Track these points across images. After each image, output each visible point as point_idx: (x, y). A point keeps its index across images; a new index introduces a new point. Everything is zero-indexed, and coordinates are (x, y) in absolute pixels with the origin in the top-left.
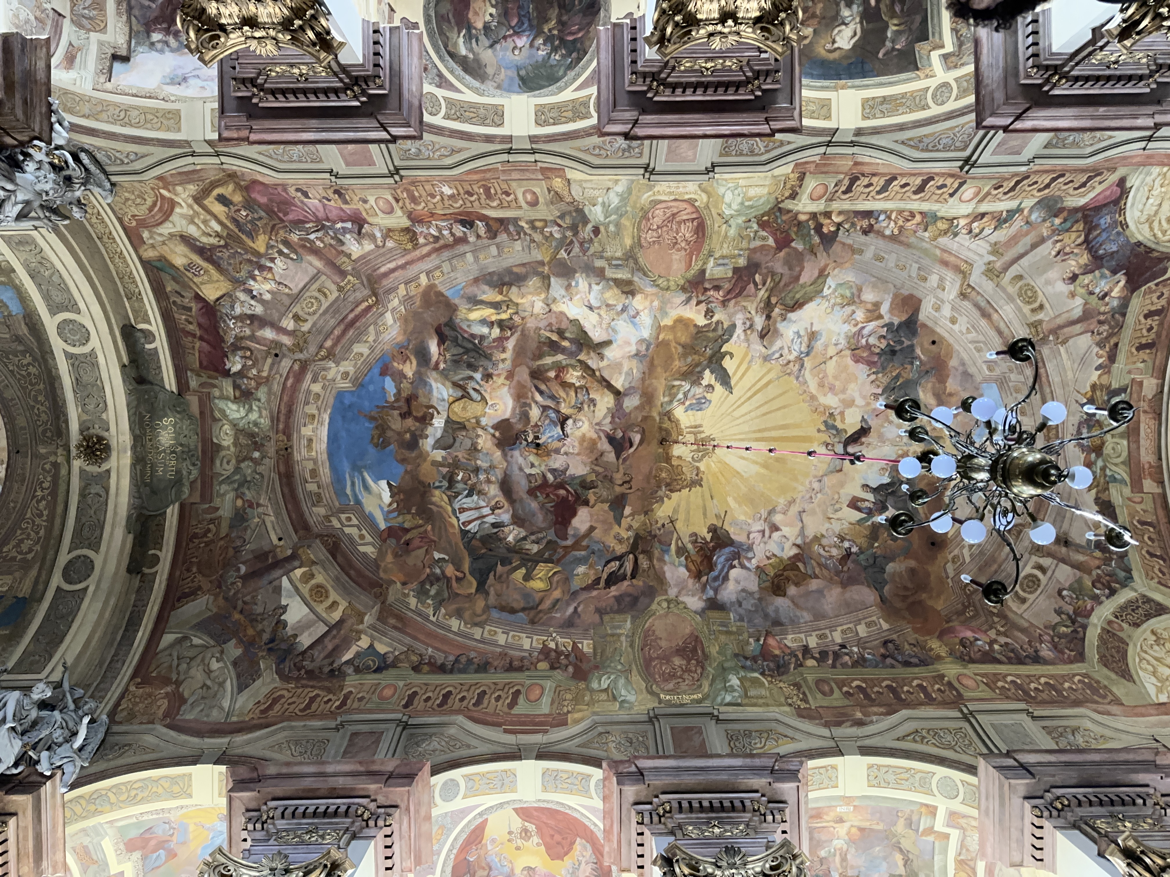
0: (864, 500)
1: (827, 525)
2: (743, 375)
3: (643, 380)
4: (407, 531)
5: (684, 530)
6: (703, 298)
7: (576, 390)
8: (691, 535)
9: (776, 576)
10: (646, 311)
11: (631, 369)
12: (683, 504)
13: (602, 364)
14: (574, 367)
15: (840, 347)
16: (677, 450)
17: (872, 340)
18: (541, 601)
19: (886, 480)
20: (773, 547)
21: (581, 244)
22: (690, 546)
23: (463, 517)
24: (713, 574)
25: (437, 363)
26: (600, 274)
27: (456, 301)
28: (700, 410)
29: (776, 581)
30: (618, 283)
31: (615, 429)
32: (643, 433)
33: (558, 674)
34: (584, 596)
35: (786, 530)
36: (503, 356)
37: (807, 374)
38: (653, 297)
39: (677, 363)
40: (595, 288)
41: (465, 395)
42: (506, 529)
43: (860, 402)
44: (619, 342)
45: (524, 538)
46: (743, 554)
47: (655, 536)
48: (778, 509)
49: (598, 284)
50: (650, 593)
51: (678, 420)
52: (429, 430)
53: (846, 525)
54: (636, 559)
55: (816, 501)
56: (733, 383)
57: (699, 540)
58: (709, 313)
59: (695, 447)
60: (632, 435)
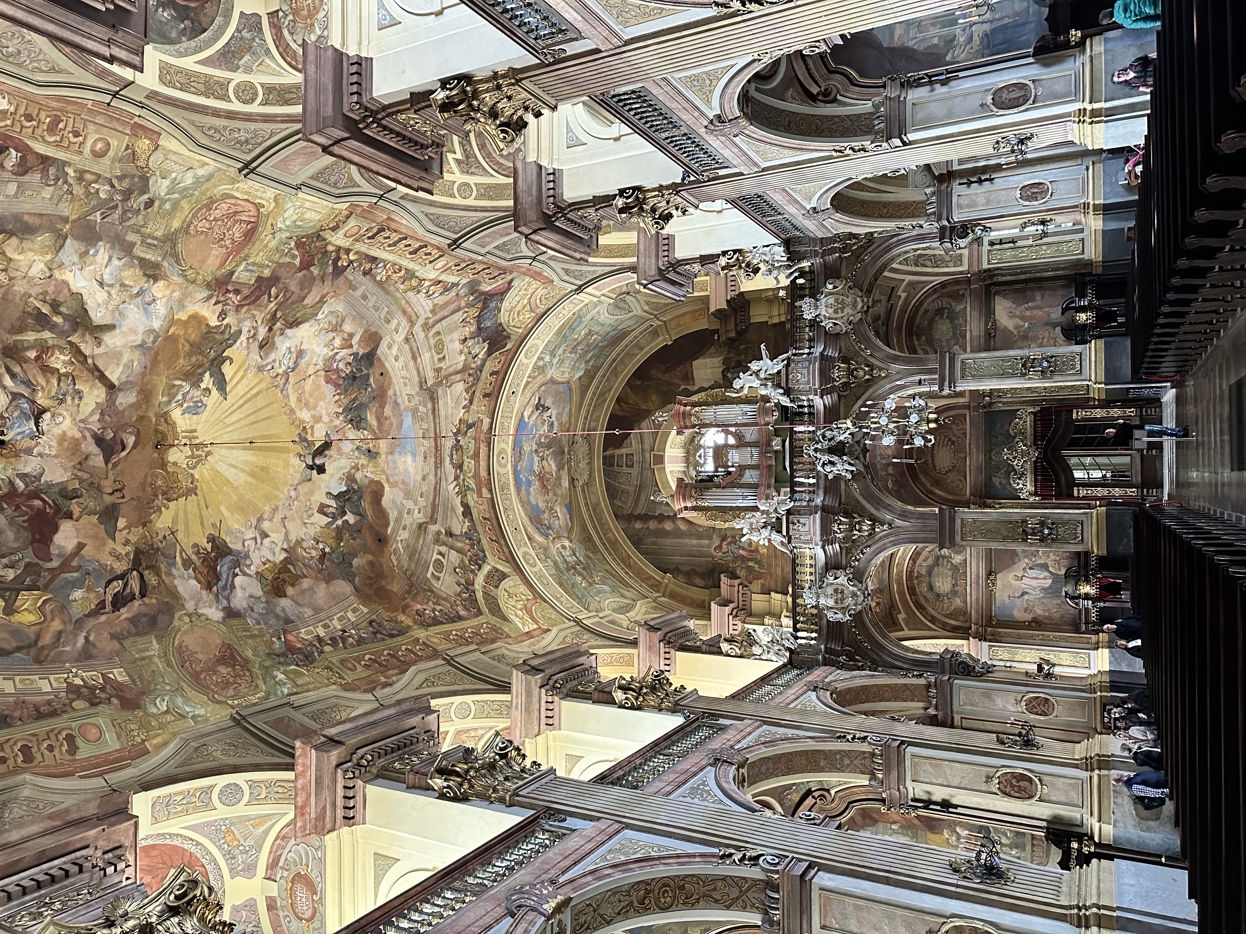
0: (329, 506)
1: (304, 530)
2: (238, 382)
3: (143, 375)
5: (186, 541)
6: (222, 299)
7: (60, 377)
8: (193, 547)
9: (274, 579)
10: (164, 300)
11: (132, 361)
12: (181, 513)
13: (97, 351)
14: (61, 349)
15: (318, 367)
16: (173, 455)
17: (341, 366)
19: (344, 489)
20: (266, 553)
21: (124, 212)
22: (194, 558)
24: (221, 583)
26: (127, 249)
28: (196, 414)
29: (275, 583)
30: (144, 263)
31: (104, 428)
32: (138, 435)
33: (106, 709)
34: (91, 623)
35: (274, 536)
37: (290, 387)
38: (177, 287)
39: (181, 361)
40: (115, 262)
43: (326, 419)
44: (124, 329)
46: (242, 561)
47: (158, 549)
48: (265, 516)
49: (120, 259)
50: (168, 609)
51: (175, 423)
53: (318, 529)
54: (142, 576)
55: (294, 508)
56: (228, 389)
57: (202, 551)
58: (223, 315)
59: (190, 453)
60: (124, 436)
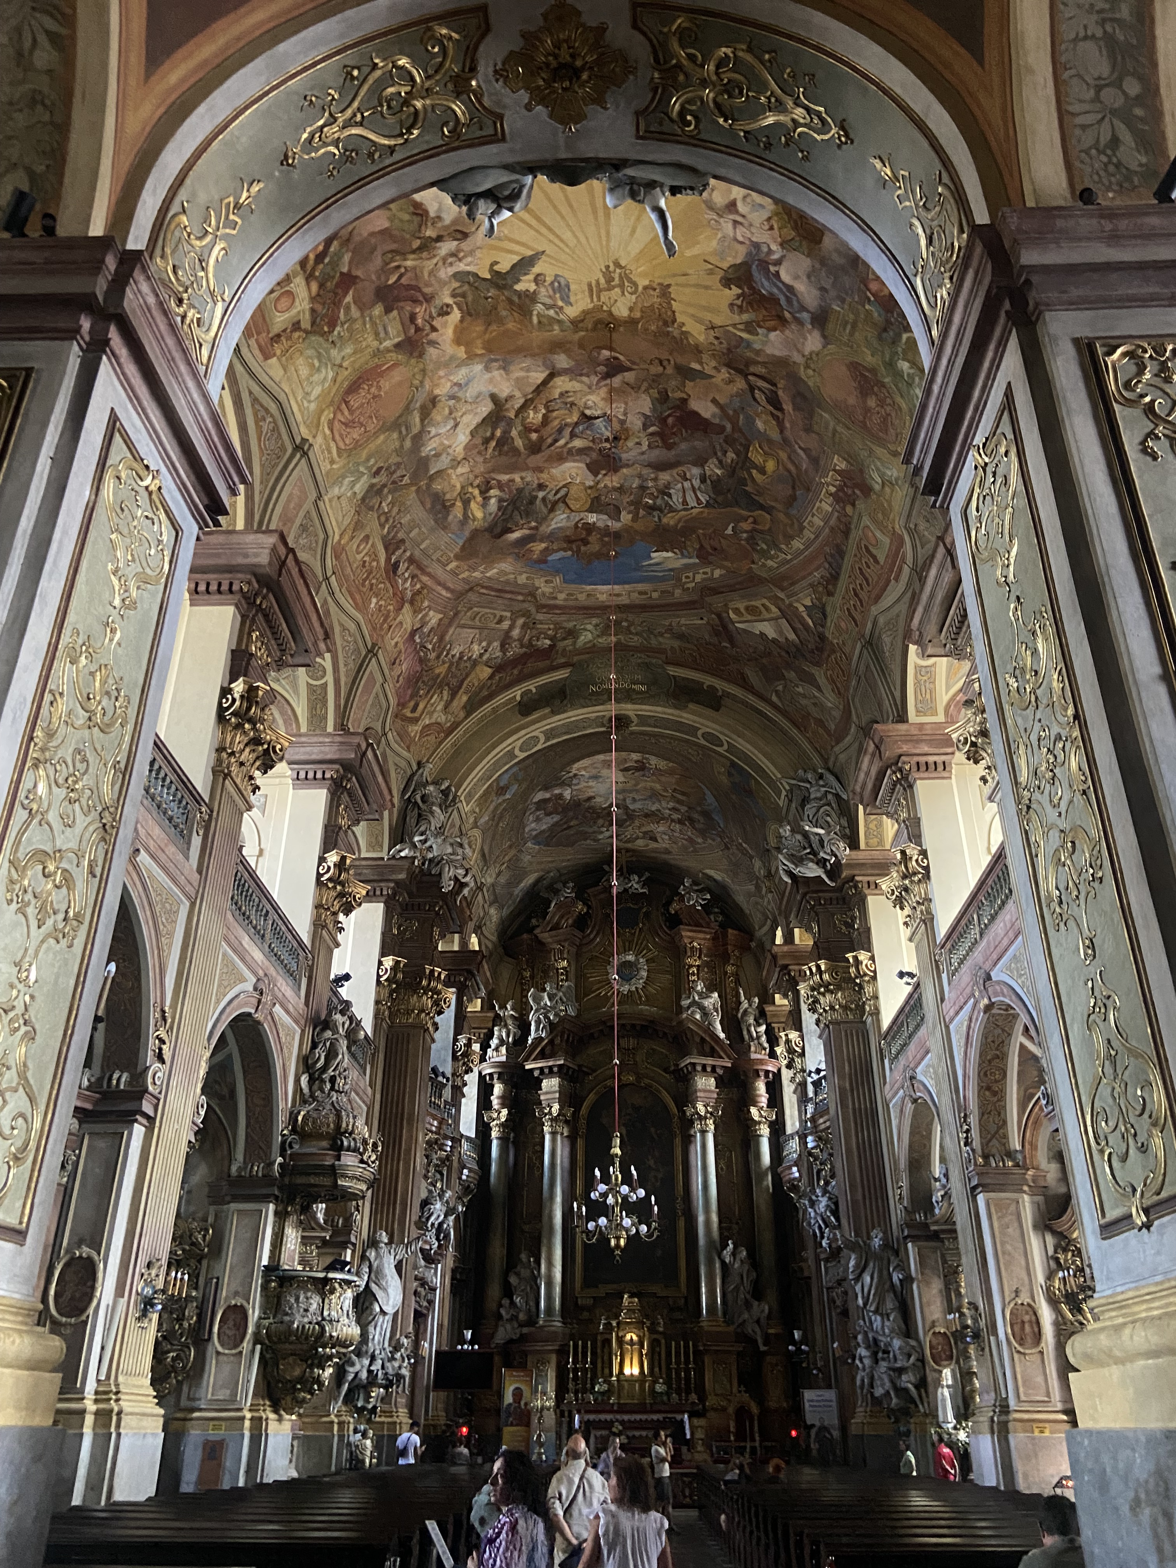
2: (518, 243)
3: (533, 355)
4: (702, 546)
5: (724, 317)
6: (428, 327)
7: (549, 411)
8: (732, 311)
9: (795, 228)
10: (452, 378)
11: (522, 369)
13: (518, 394)
14: (524, 419)
16: (622, 310)
18: (789, 471)
20: (758, 217)
22: (745, 317)
23: (692, 503)
24: (783, 301)
25: (531, 529)
27: (467, 534)
28: (568, 286)
29: (802, 233)
30: (425, 417)
31: (596, 373)
32: (599, 347)
33: (860, 505)
36: (518, 479)
38: (435, 379)
39: (509, 326)
41: (563, 500)
42: (708, 473)
44: (491, 388)
45: (720, 462)
46: (762, 256)
47: (729, 349)
49: (429, 432)
50: (794, 379)
51: (583, 312)
52: (600, 524)
54: (755, 375)
56: (530, 253)
57: (739, 302)
58: (444, 311)
59: (617, 290)
60: (602, 357)
